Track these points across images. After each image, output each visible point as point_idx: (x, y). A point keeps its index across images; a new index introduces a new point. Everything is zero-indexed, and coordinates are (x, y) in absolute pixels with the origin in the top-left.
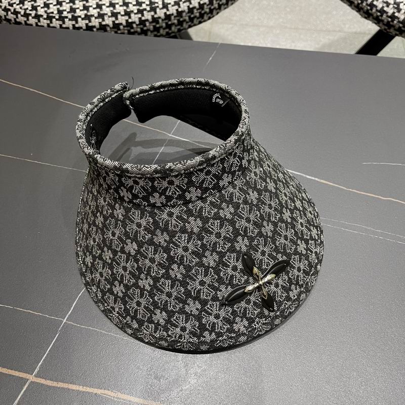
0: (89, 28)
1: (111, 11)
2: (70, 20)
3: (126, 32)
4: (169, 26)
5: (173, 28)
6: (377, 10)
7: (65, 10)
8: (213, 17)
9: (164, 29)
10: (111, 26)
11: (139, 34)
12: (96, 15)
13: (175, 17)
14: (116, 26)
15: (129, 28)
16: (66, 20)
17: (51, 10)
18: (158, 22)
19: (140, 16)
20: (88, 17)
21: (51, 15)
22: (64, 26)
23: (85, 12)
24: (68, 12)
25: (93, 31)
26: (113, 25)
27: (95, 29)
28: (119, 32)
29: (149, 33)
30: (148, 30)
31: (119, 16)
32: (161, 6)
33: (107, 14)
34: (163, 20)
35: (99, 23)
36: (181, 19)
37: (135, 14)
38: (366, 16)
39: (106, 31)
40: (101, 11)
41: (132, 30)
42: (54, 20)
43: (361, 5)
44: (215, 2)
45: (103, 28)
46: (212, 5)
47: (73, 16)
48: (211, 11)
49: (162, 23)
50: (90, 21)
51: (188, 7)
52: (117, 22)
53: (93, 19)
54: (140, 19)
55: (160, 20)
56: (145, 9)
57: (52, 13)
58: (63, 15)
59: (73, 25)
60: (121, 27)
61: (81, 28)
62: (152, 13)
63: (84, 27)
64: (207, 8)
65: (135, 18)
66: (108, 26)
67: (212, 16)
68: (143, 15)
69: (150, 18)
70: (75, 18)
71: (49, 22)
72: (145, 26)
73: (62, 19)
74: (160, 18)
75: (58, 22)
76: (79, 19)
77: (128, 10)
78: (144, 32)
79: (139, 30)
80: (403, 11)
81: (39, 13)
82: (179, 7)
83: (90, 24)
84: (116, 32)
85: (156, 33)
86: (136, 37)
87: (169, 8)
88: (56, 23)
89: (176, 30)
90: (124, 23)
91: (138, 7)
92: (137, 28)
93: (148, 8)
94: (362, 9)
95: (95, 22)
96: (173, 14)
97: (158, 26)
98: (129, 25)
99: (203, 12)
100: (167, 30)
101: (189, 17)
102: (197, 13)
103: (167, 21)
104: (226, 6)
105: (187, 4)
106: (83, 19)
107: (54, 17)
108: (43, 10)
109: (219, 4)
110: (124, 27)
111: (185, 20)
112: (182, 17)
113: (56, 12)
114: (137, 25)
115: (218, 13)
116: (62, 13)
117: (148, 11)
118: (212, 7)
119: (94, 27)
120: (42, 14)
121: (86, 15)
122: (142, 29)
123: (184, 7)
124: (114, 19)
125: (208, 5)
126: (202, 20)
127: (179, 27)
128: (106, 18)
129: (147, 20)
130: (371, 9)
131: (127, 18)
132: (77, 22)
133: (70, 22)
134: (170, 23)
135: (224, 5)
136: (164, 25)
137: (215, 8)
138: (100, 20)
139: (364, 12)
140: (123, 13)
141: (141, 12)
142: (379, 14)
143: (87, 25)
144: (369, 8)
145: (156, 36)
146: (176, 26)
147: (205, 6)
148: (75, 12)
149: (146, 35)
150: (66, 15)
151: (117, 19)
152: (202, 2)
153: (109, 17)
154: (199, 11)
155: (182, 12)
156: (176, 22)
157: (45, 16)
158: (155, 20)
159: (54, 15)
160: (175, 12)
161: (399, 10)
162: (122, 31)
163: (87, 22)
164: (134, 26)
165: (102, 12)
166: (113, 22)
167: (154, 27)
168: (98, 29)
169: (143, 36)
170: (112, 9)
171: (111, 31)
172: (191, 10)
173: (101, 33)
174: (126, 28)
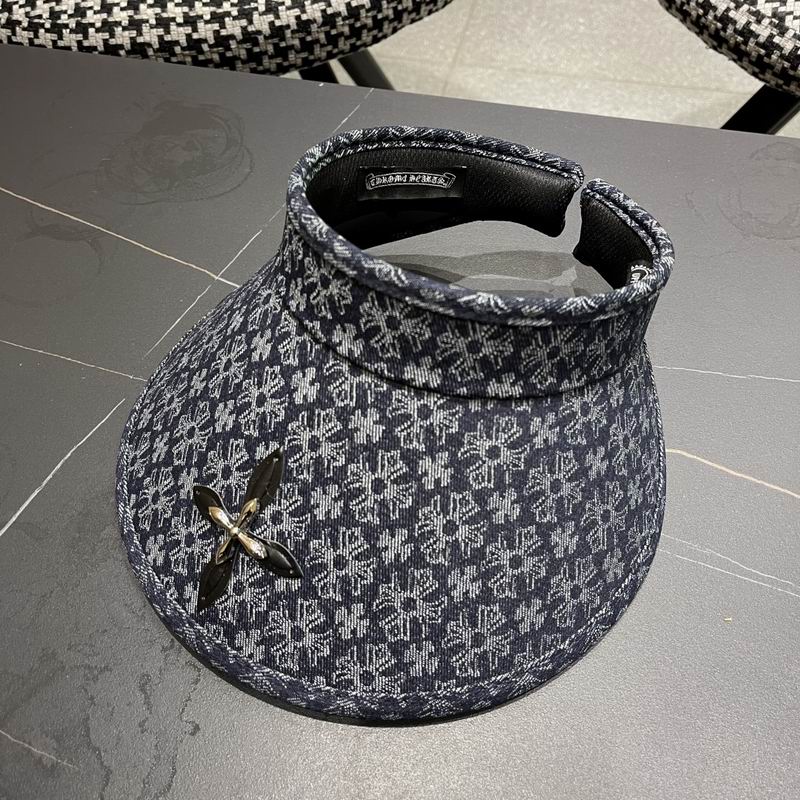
0: (111, 50)
1: (156, 14)
2: (72, 31)
3: (189, 59)
4: (281, 52)
5: (292, 56)
6: (735, 31)
7: (65, 12)
8: (385, 37)
9: (271, 57)
10: (156, 46)
11: (217, 66)
12: (125, 23)
13: (293, 32)
14: (167, 47)
15: (194, 53)
16: (64, 31)
17: (37, 12)
18: (256, 43)
19: (216, 26)
20: (108, 27)
21: (36, 21)
22: (61, 43)
23: (105, 16)
24: (70, 16)
25: (119, 55)
26: (160, 43)
27: (122, 52)
28: (174, 59)
29: (239, 65)
30: (236, 58)
31: (173, 27)
32: (262, 8)
33: (147, 21)
34: (266, 38)
35: (131, 38)
36: (309, 38)
37: (207, 22)
38: (715, 43)
39: (145, 56)
40: (136, 14)
41: (201, 58)
42: (42, 31)
43: (703, 20)
44: (385, 4)
45: (139, 49)
46: (380, 11)
47: (78, 24)
48: (378, 24)
49: (266, 44)
50: (112, 35)
51: (324, 11)
52: (168, 38)
53: (119, 30)
54: (216, 32)
55: (261, 39)
56: (228, 14)
57: (40, 17)
58: (59, 22)
59: (79, 43)
60: (178, 49)
61: (95, 48)
62: (244, 22)
63: (101, 48)
64: (367, 17)
65: (206, 31)
66: (149, 45)
67: (380, 35)
68: (223, 26)
69: (238, 32)
70: (82, 29)
71: (31, 34)
72: (228, 48)
73: (57, 29)
74: (259, 32)
75: (48, 35)
76: (91, 30)
77: (192, 14)
78: (228, 63)
79: (216, 57)
80: (790, 34)
81: (15, 17)
82: (304, 12)
83: (112, 42)
84: (167, 60)
85: (254, 65)
86: (210, 70)
87: (281, 14)
88: (45, 38)
89: (299, 61)
90: (183, 41)
91: (213, 9)
92: (212, 53)
93: (235, 12)
94: (706, 27)
95: (123, 37)
96: (288, 26)
97: (256, 50)
98: (194, 45)
99: (358, 25)
100: (279, 60)
101: (327, 34)
102: (343, 25)
103: (276, 40)
104: (413, 15)
105: (322, 5)
106: (98, 31)
107: (42, 25)
108: (22, 11)
109: (395, 9)
110: (183, 49)
111: (317, 41)
112: (309, 33)
113: (46, 15)
114: (210, 46)
115: (395, 30)
116: (59, 18)
117: (235, 18)
118: (380, 16)
119: (121, 47)
120: (20, 19)
121: (105, 22)
122: (222, 55)
123: (313, 11)
124: (161, 31)
125: (368, 11)
126: (359, 43)
127: (304, 55)
128: (145, 28)
129: (232, 37)
130: (724, 29)
131: (189, 30)
132: (86, 37)
133: (73, 36)
134: (283, 44)
135: (410, 13)
136: (271, 49)
137: (386, 18)
138: (134, 33)
139: (710, 35)
140: (180, 20)
141: (217, 18)
142: (740, 39)
143: (105, 41)
144: (719, 25)
145: (253, 71)
146: (297, 52)
147: (363, 13)
148: (84, 15)
149: (233, 68)
150: (65, 22)
151: (168, 32)
152: (354, 4)
153: (152, 27)
154: (347, 22)
155: (309, 22)
156: (296, 42)
157: (25, 24)
158: (249, 37)
159: (42, 21)
160: (293, 22)
161: (783, 31)
162: (180, 58)
163: (106, 35)
164: (205, 47)
165: (136, 17)
166: (160, 38)
167: (249, 51)
168: (128, 52)
169: (225, 72)
170: (158, 10)
171: (157, 57)
172: (329, 20)
173: (136, 61)
174: (187, 52)
